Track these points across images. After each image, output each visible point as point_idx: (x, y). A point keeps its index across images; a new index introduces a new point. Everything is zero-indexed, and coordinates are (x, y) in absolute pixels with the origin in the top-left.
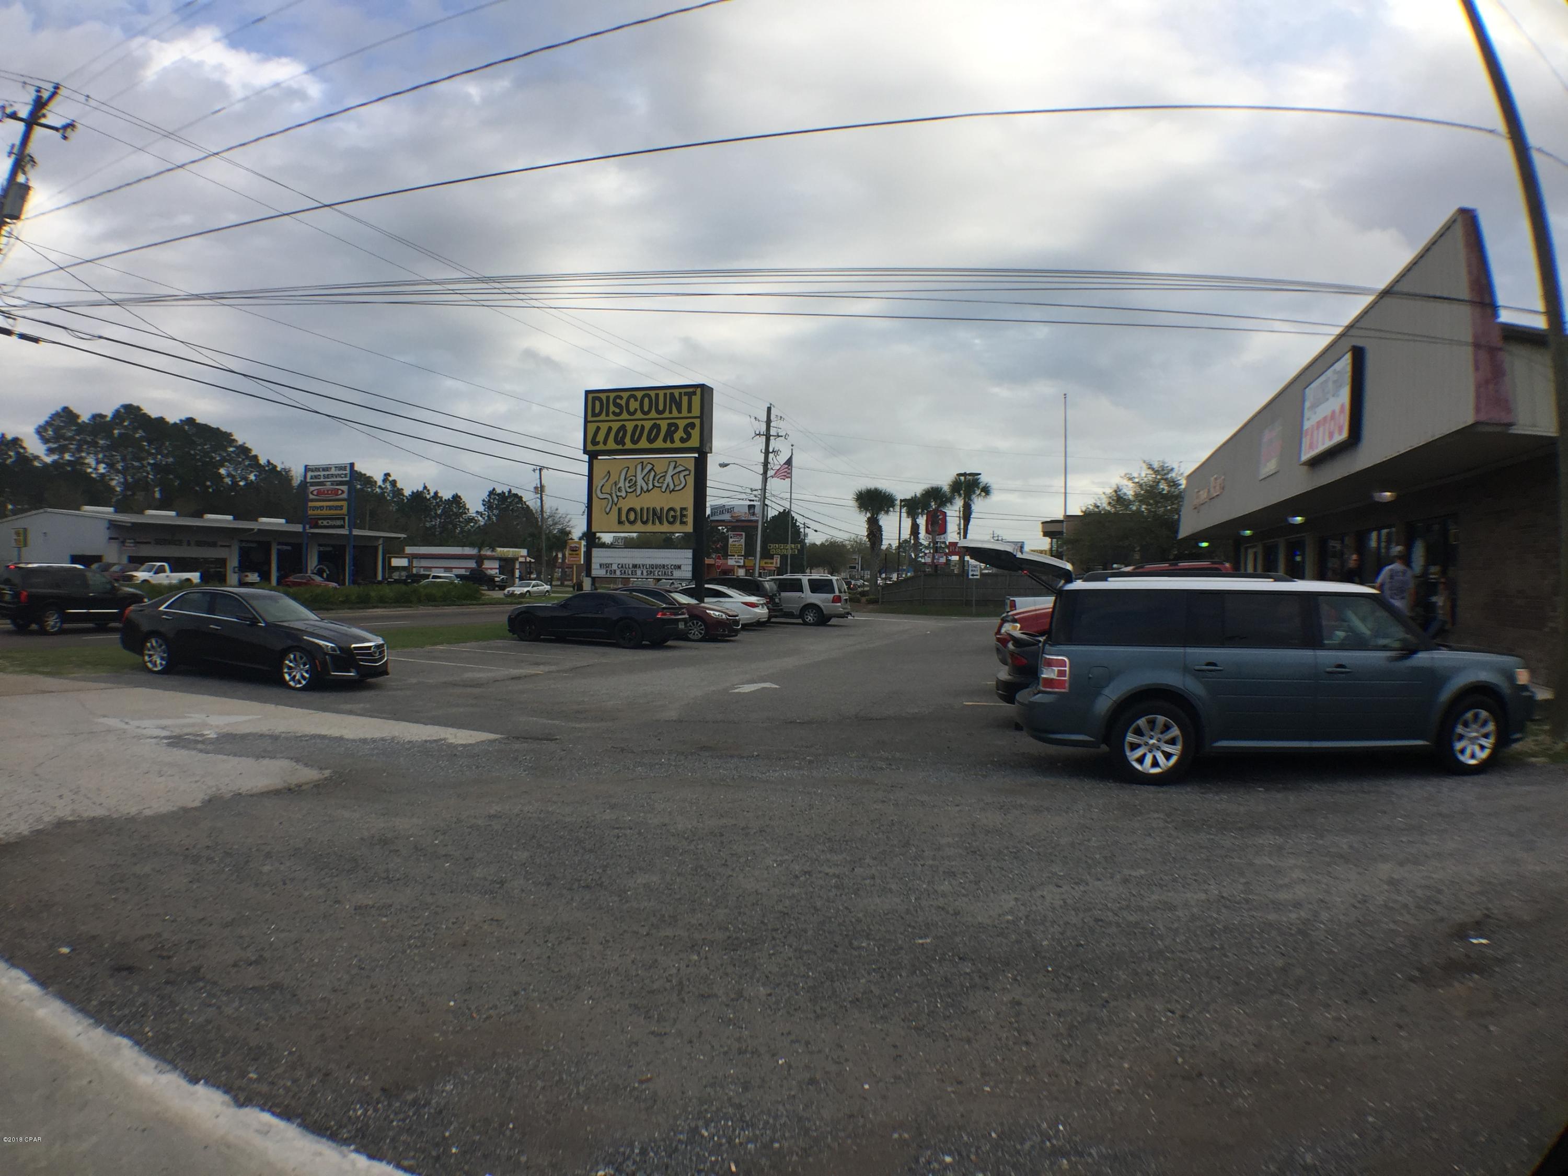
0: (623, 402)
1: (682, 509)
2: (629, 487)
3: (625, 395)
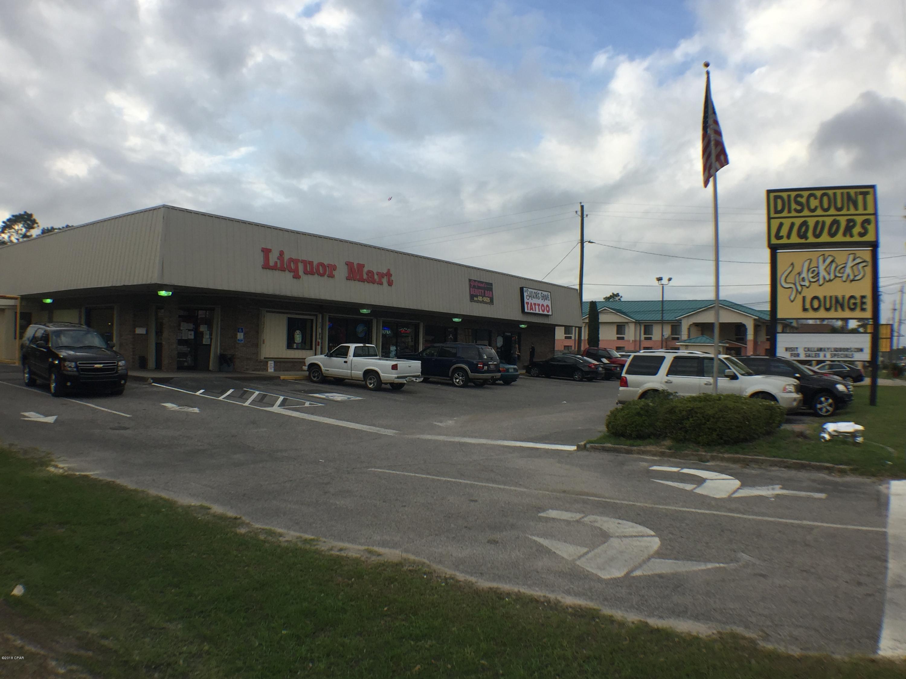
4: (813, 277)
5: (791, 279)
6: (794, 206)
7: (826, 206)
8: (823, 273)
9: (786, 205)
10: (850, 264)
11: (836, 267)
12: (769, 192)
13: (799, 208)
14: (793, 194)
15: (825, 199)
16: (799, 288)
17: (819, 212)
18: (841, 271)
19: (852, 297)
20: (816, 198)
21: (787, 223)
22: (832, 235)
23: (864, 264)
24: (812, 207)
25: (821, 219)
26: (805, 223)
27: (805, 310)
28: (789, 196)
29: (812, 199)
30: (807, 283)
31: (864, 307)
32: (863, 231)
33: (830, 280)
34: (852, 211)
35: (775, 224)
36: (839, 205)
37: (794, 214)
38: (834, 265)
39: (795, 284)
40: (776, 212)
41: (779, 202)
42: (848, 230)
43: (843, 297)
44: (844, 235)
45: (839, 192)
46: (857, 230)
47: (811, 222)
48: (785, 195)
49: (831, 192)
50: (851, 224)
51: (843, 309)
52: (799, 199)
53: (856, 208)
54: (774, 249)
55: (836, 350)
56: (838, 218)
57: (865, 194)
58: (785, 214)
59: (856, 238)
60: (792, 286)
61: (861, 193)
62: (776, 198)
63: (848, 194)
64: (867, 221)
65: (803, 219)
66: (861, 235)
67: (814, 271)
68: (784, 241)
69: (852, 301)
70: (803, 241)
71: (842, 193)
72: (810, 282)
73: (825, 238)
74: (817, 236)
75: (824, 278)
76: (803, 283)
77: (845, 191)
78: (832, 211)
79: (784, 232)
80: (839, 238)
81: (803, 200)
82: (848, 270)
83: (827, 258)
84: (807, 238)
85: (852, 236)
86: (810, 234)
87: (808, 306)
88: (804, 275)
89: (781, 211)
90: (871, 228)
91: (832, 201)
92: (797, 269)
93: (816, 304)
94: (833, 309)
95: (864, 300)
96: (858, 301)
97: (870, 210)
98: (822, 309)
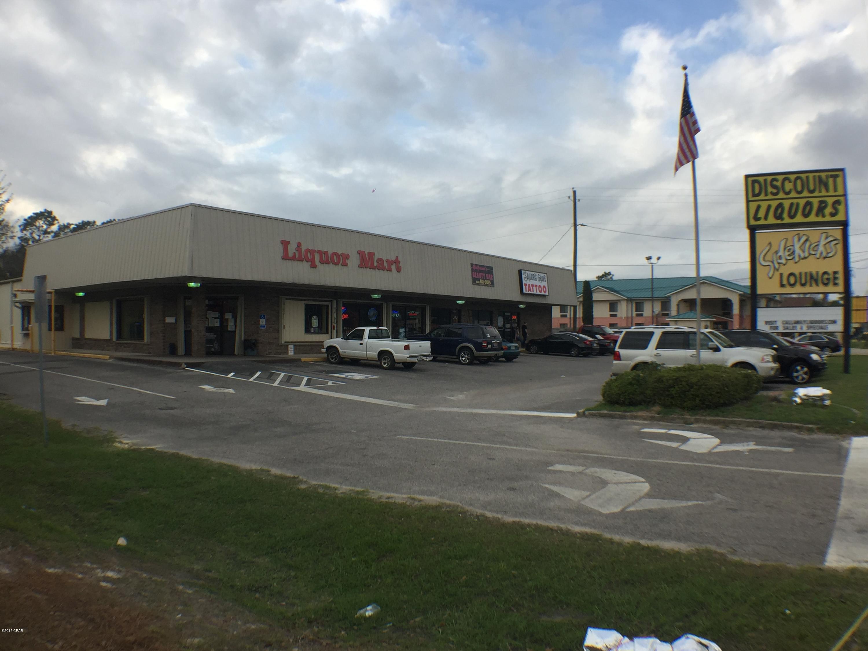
4: (789, 255)
5: (768, 257)
6: (770, 189)
7: (799, 188)
8: (798, 251)
9: (763, 189)
10: (823, 242)
11: (810, 245)
12: (747, 177)
13: (775, 191)
14: (769, 178)
15: (799, 182)
16: (777, 266)
17: (793, 194)
18: (815, 249)
19: (825, 273)
20: (790, 182)
21: (764, 205)
22: (806, 216)
23: (835, 242)
24: (787, 189)
25: (795, 201)
26: (780, 206)
27: (782, 285)
28: (765, 180)
29: (786, 183)
30: (783, 261)
31: (837, 281)
32: (834, 211)
33: (805, 258)
34: (824, 193)
35: (753, 206)
36: (812, 187)
37: (770, 197)
38: (808, 244)
39: (773, 262)
40: (754, 195)
41: (757, 186)
42: (821, 210)
43: (817, 273)
44: (817, 215)
45: (811, 175)
46: (829, 210)
47: (786, 204)
48: (761, 179)
49: (803, 176)
50: (823, 205)
51: (817, 285)
52: (775, 183)
53: (827, 190)
54: (753, 230)
55: (812, 322)
56: (811, 200)
57: (835, 177)
58: (762, 197)
59: (828, 218)
60: (770, 263)
61: (832, 176)
62: (754, 182)
63: (820, 177)
64: (838, 202)
65: (778, 202)
66: (833, 215)
67: (790, 249)
68: (762, 222)
69: (826, 276)
70: (779, 222)
71: (814, 177)
72: (787, 260)
73: (799, 218)
74: (792, 217)
75: (799, 256)
76: (780, 261)
77: (817, 174)
78: (805, 194)
79: (761, 214)
80: (812, 218)
81: (779, 184)
82: (821, 248)
83: (802, 237)
84: (782, 219)
85: (824, 216)
86: (785, 215)
87: (785, 282)
88: (781, 253)
89: (759, 195)
90: (841, 208)
91: (805, 184)
92: (774, 248)
93: (792, 280)
94: (808, 284)
95: (837, 276)
96: (831, 276)
97: (840, 192)
98: (798, 284)
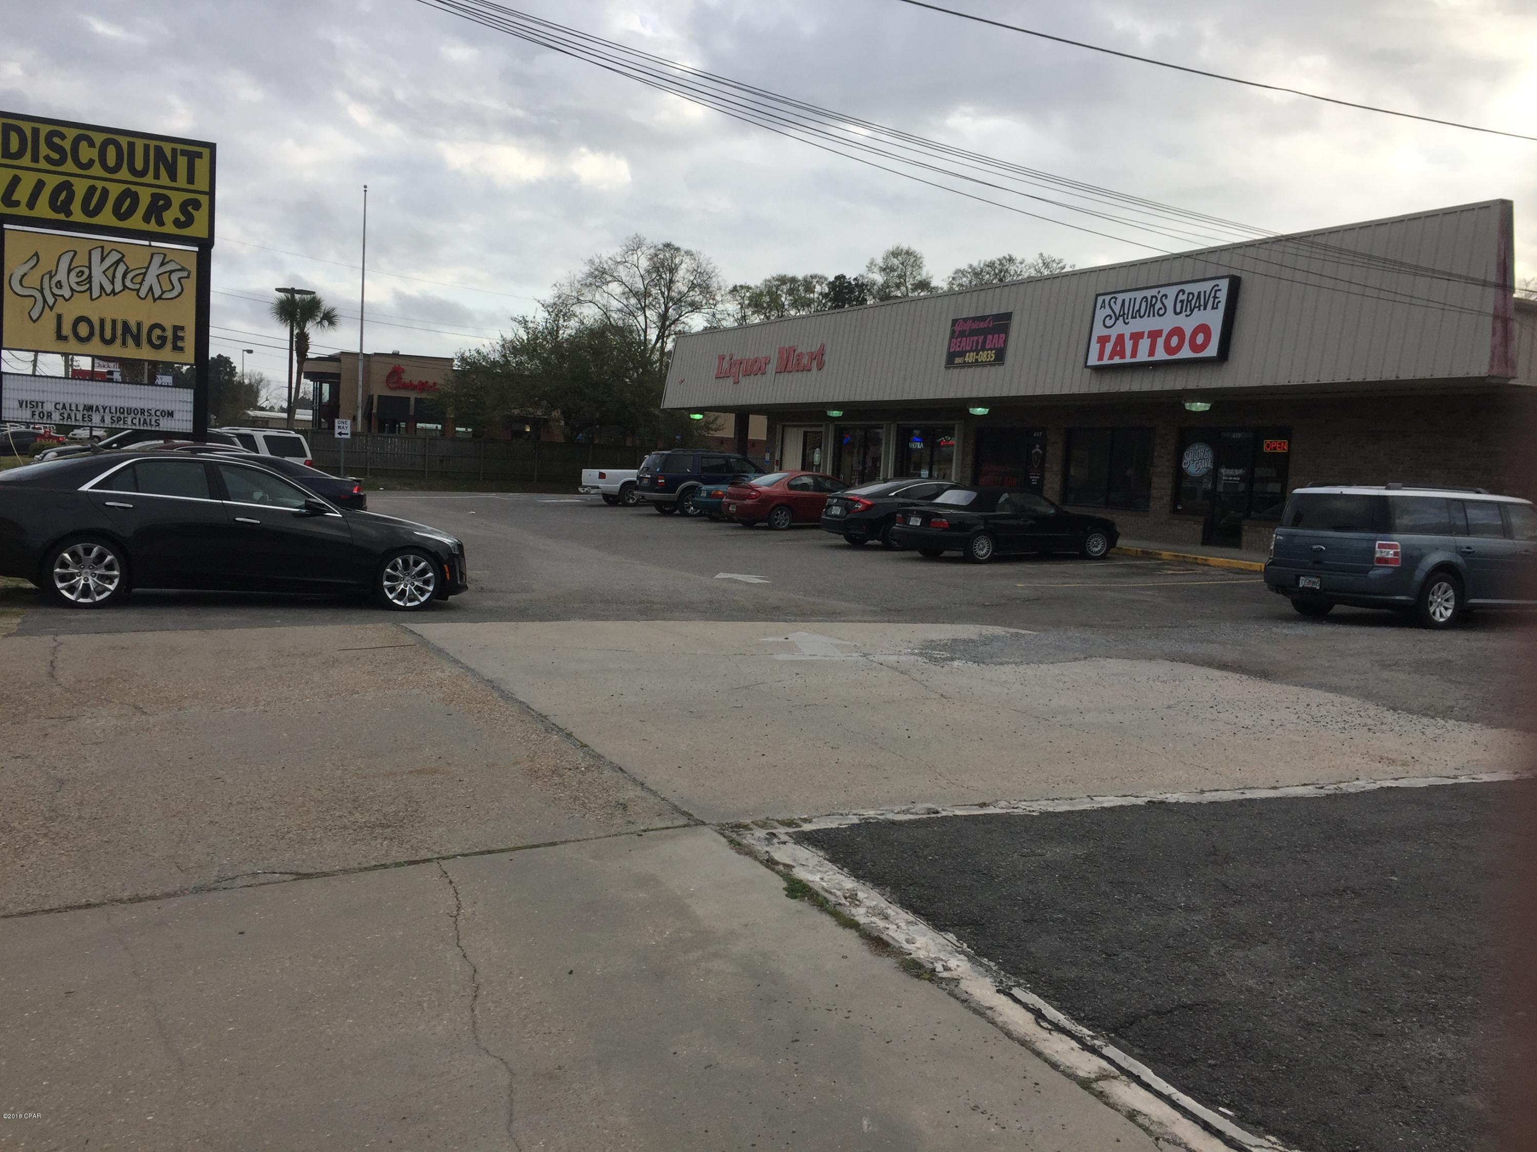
0: (67, 145)
1: (177, 328)
2: (78, 283)
3: (71, 134)
